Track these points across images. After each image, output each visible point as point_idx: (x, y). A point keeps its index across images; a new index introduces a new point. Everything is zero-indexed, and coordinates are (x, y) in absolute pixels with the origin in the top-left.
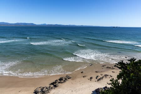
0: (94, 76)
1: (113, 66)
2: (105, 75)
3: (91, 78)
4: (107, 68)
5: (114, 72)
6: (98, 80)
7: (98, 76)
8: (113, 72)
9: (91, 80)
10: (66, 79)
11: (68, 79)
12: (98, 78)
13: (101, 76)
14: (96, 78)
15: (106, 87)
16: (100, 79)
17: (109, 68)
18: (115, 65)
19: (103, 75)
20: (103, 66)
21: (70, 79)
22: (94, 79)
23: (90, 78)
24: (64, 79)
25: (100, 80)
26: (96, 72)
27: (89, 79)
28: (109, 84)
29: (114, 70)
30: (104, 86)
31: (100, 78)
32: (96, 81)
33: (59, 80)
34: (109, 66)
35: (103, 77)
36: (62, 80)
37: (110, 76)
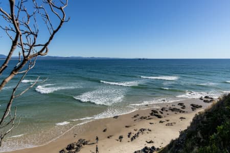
0: (125, 135)
1: (149, 115)
2: (141, 130)
3: (121, 137)
4: (141, 118)
5: (153, 124)
6: (132, 139)
7: (130, 134)
8: (151, 123)
9: (120, 141)
10: (78, 146)
11: (83, 145)
12: (132, 136)
13: (136, 132)
14: (129, 136)
15: (146, 148)
17: (144, 118)
18: (152, 113)
19: (138, 130)
20: (135, 117)
21: (85, 145)
22: (125, 138)
24: (76, 147)
25: (135, 138)
26: (126, 127)
27: (118, 139)
28: (149, 143)
29: (151, 121)
30: (143, 147)
31: (134, 135)
32: (129, 142)
33: (67, 149)
34: (144, 116)
35: (138, 133)
36: (73, 148)
37: (148, 130)
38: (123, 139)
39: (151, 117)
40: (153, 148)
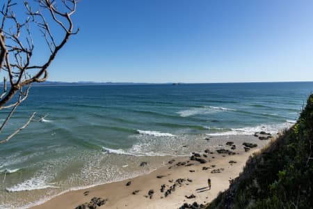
0: (157, 189)
1: (189, 160)
2: (178, 181)
3: (151, 193)
4: (178, 164)
5: (194, 171)
6: (166, 195)
7: (163, 187)
8: (191, 171)
9: (151, 198)
10: (91, 208)
11: (98, 206)
12: (166, 189)
13: (172, 184)
14: (162, 191)
15: (186, 205)
16: (169, 191)
17: (182, 164)
18: (193, 157)
19: (174, 181)
20: (169, 162)
21: (101, 206)
22: (157, 194)
23: (149, 194)
24: (87, 208)
25: (170, 193)
26: (158, 177)
27: (147, 195)
28: (189, 198)
29: (192, 168)
30: (182, 204)
31: (169, 188)
32: (162, 198)
34: (182, 161)
35: (174, 185)
37: (188, 180)
38: (154, 195)
39: (191, 162)
40: (195, 204)
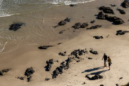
0: (38, 66)
1: (94, 18)
2: (74, 53)
3: (29, 72)
4: (76, 26)
5: (102, 37)
6: (55, 75)
7: (50, 63)
8: (97, 38)
9: (29, 80)
12: (54, 67)
14: (47, 69)
16: (60, 70)
17: (82, 27)
18: (100, 14)
19: (69, 53)
20: (60, 24)
22: (40, 73)
23: (26, 74)
25: (61, 72)
26: (41, 48)
29: (98, 32)
31: (58, 65)
32: (47, 80)
34: (82, 22)
35: (68, 61)
37: (91, 52)
38: (34, 76)
39: (98, 22)
